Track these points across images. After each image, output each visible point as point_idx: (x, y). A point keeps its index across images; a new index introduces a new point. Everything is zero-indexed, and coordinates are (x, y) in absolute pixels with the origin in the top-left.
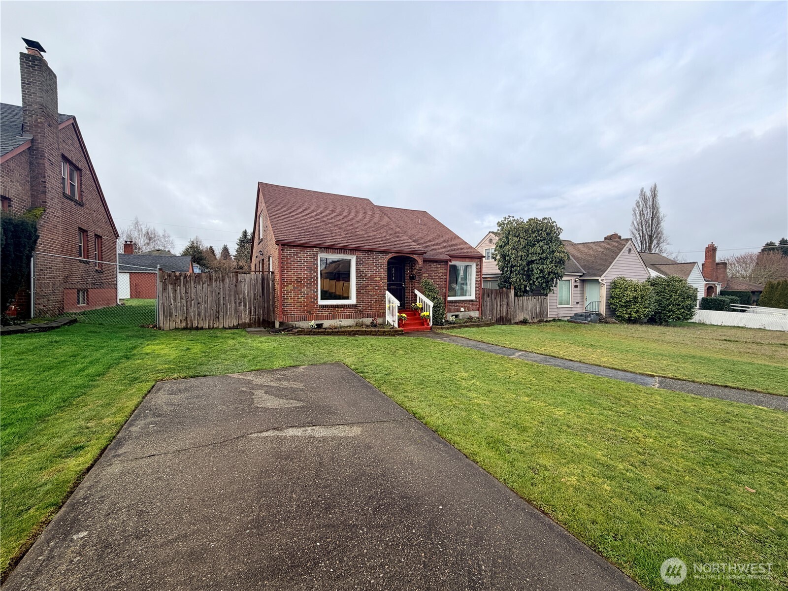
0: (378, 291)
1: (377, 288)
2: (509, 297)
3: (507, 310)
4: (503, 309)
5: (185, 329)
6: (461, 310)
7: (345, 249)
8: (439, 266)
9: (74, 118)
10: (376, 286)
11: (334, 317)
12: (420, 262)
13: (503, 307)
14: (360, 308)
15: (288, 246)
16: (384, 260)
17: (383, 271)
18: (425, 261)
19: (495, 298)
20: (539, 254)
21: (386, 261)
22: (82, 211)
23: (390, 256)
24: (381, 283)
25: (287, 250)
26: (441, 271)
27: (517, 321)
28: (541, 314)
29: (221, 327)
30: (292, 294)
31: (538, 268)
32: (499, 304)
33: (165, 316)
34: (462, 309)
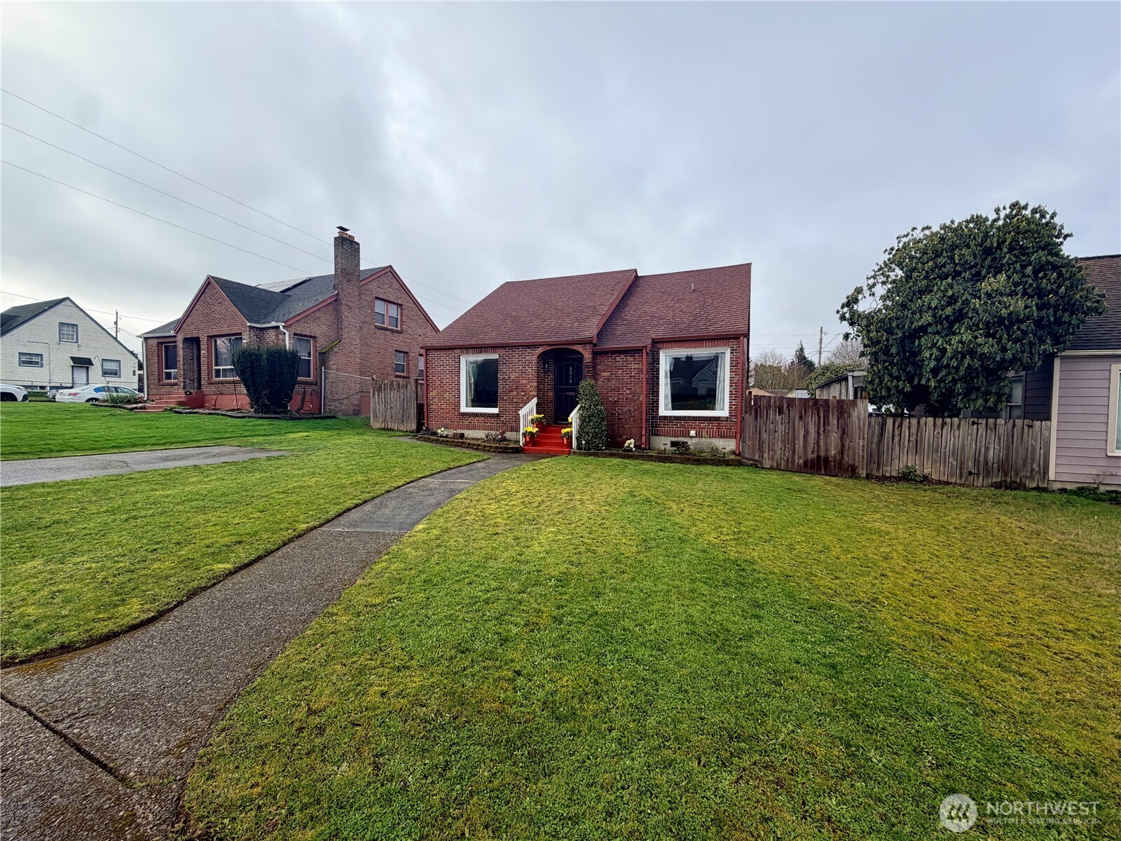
0: (525, 398)
1: (523, 393)
2: (849, 416)
3: (843, 446)
4: (826, 443)
5: (384, 429)
6: (691, 435)
7: (486, 348)
8: (630, 359)
9: (391, 267)
10: (522, 392)
11: (474, 428)
12: (587, 355)
13: (827, 437)
14: (502, 419)
15: (433, 350)
16: (533, 356)
17: (532, 371)
18: (595, 354)
19: (801, 418)
21: (535, 358)
22: (401, 337)
23: (540, 350)
24: (528, 387)
25: (432, 354)
27: (894, 474)
28: (1005, 466)
29: (405, 430)
30: (436, 400)
32: (812, 429)
33: (374, 418)
34: (693, 433)
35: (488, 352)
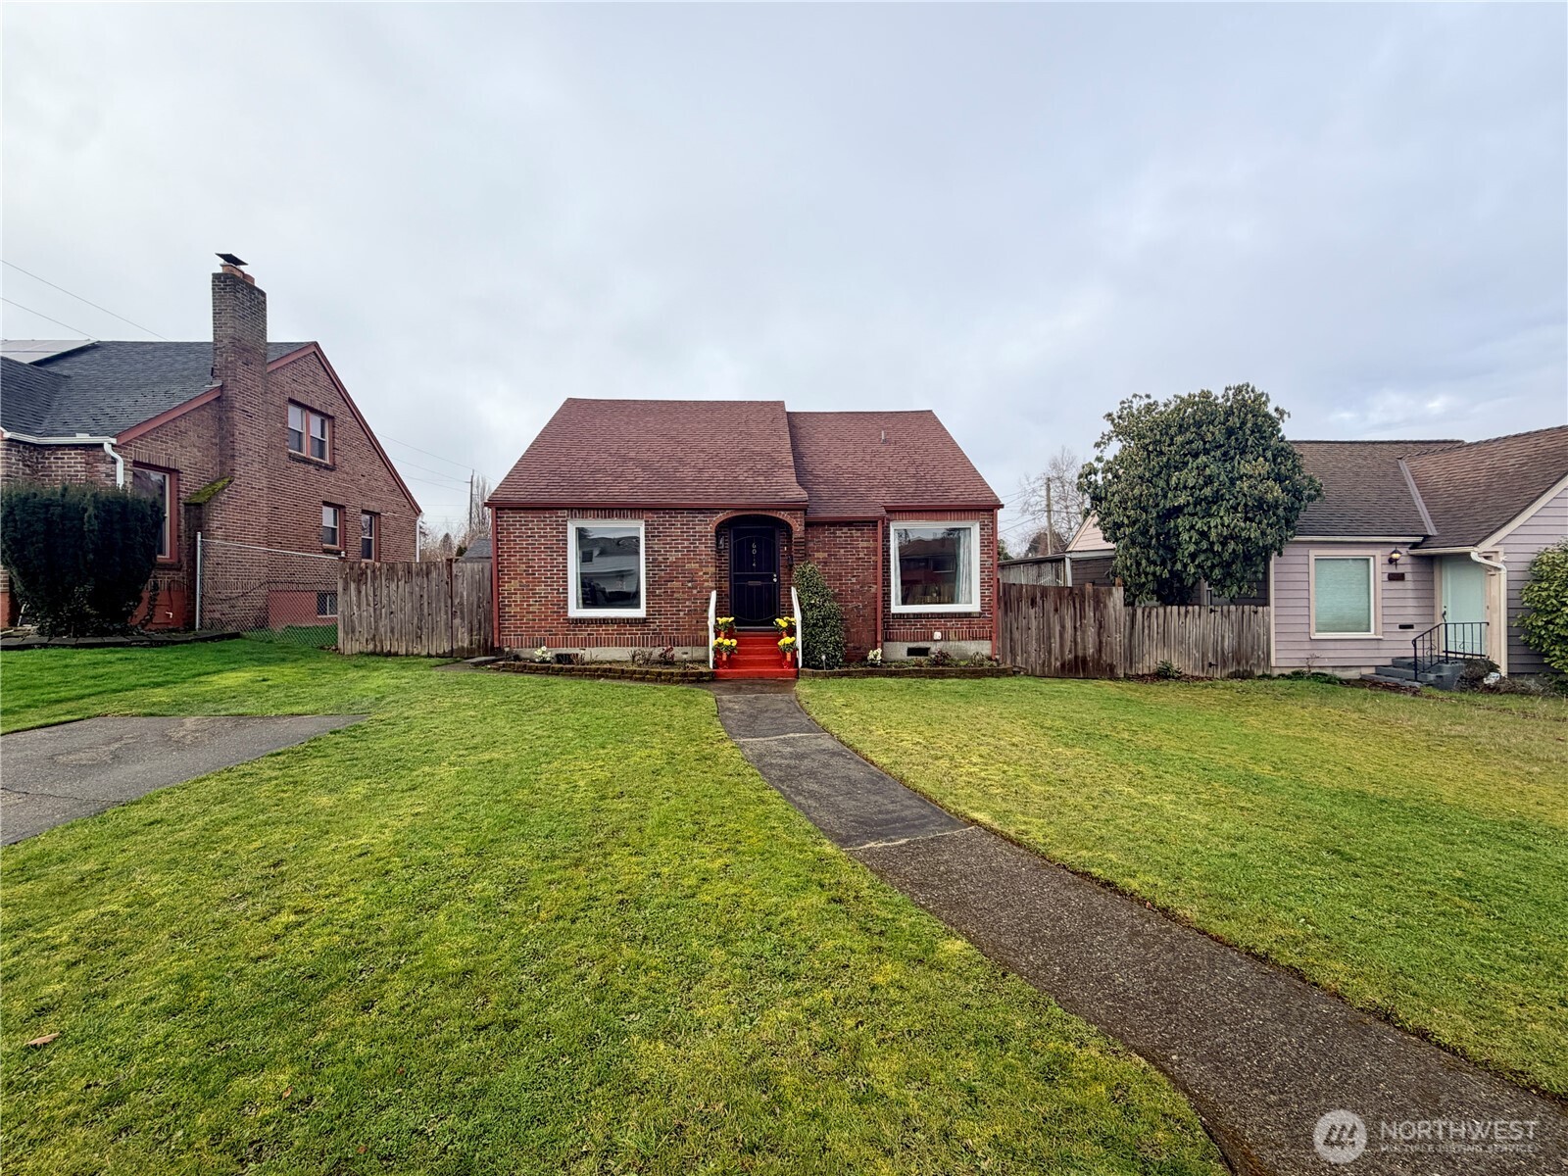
0: (695, 592)
1: (690, 585)
2: (1105, 606)
3: (1100, 642)
4: (1083, 639)
5: (373, 653)
6: (935, 638)
7: (620, 509)
8: (856, 534)
9: (316, 344)
10: (689, 582)
11: (598, 643)
12: (798, 528)
13: (1084, 632)
14: (652, 626)
15: (510, 509)
16: (708, 525)
17: (706, 549)
18: (808, 525)
19: (1056, 610)
20: (1194, 487)
21: (711, 529)
22: (332, 477)
23: (721, 517)
24: (701, 573)
25: (509, 517)
26: (865, 544)
27: (1146, 671)
28: (1238, 656)
29: (425, 653)
30: (518, 598)
31: (1192, 527)
32: (1069, 624)
33: (346, 633)
34: (937, 635)
35: (625, 517)
